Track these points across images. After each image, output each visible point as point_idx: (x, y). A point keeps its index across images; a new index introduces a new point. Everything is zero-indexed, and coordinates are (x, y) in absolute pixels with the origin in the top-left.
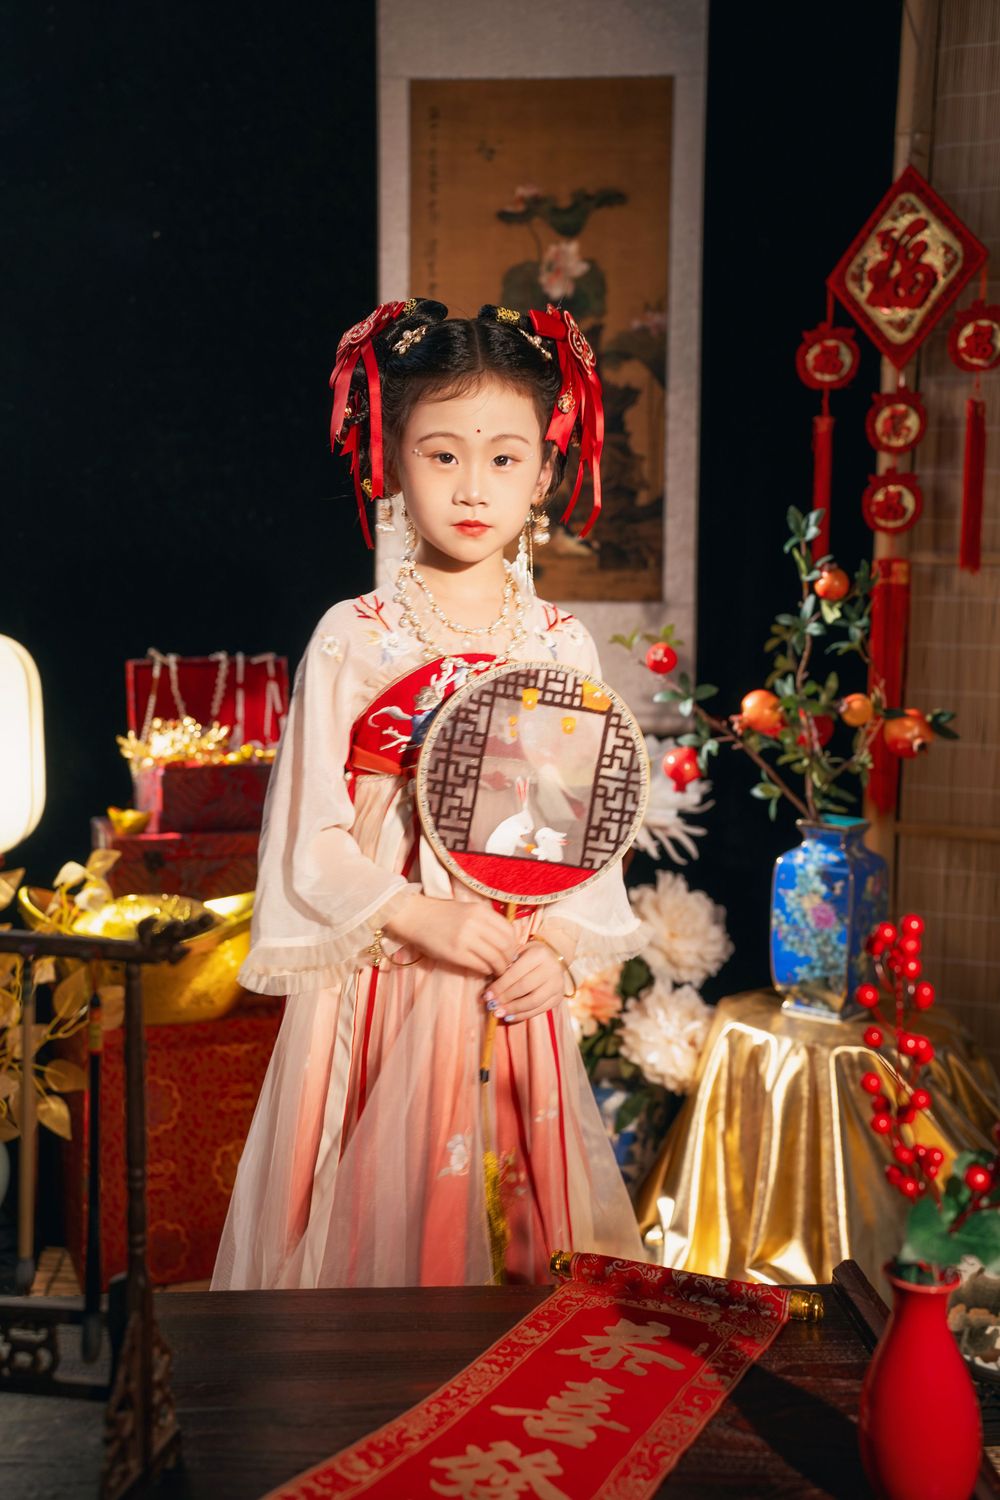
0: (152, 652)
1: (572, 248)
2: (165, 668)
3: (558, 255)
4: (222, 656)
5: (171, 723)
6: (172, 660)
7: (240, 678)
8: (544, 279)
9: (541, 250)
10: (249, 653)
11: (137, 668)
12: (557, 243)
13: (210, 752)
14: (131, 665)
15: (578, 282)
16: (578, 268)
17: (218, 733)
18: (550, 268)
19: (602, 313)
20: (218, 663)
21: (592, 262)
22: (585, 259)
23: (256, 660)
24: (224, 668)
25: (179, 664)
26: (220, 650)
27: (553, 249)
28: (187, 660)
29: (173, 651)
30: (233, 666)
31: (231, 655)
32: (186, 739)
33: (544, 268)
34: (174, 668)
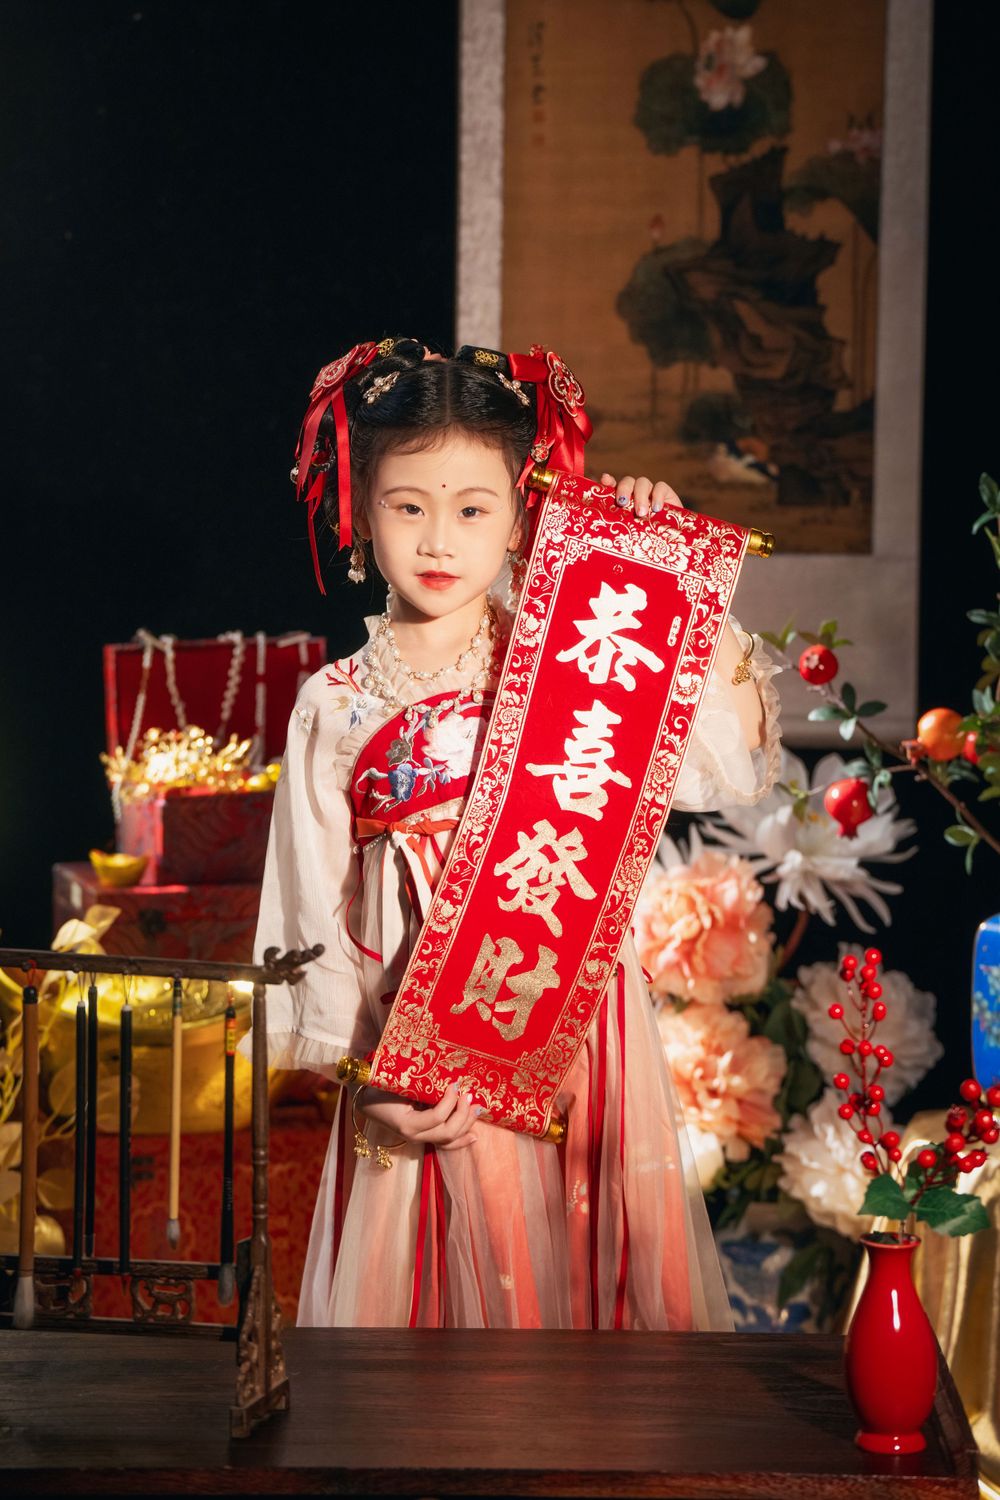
0: (142, 634)
1: (743, 35)
2: (159, 655)
3: (720, 44)
4: (236, 637)
5: (172, 735)
6: (167, 643)
7: (261, 669)
8: (700, 82)
9: (696, 39)
10: (273, 632)
11: (119, 654)
12: (721, 29)
13: (226, 775)
14: (111, 652)
15: (749, 83)
16: (753, 64)
17: (237, 749)
18: (708, 66)
19: (785, 130)
20: (231, 646)
21: (769, 55)
22: (760, 52)
23: (283, 643)
24: (238, 651)
25: (176, 648)
26: (233, 630)
27: (714, 36)
28: (186, 643)
29: (167, 632)
30: (251, 651)
31: (248, 634)
32: (194, 757)
33: (700, 65)
34: (170, 655)
